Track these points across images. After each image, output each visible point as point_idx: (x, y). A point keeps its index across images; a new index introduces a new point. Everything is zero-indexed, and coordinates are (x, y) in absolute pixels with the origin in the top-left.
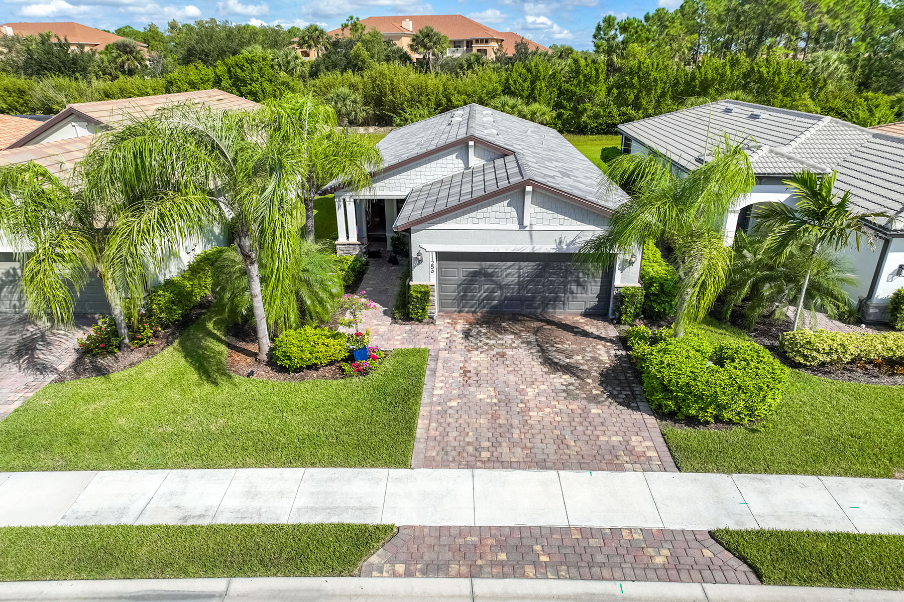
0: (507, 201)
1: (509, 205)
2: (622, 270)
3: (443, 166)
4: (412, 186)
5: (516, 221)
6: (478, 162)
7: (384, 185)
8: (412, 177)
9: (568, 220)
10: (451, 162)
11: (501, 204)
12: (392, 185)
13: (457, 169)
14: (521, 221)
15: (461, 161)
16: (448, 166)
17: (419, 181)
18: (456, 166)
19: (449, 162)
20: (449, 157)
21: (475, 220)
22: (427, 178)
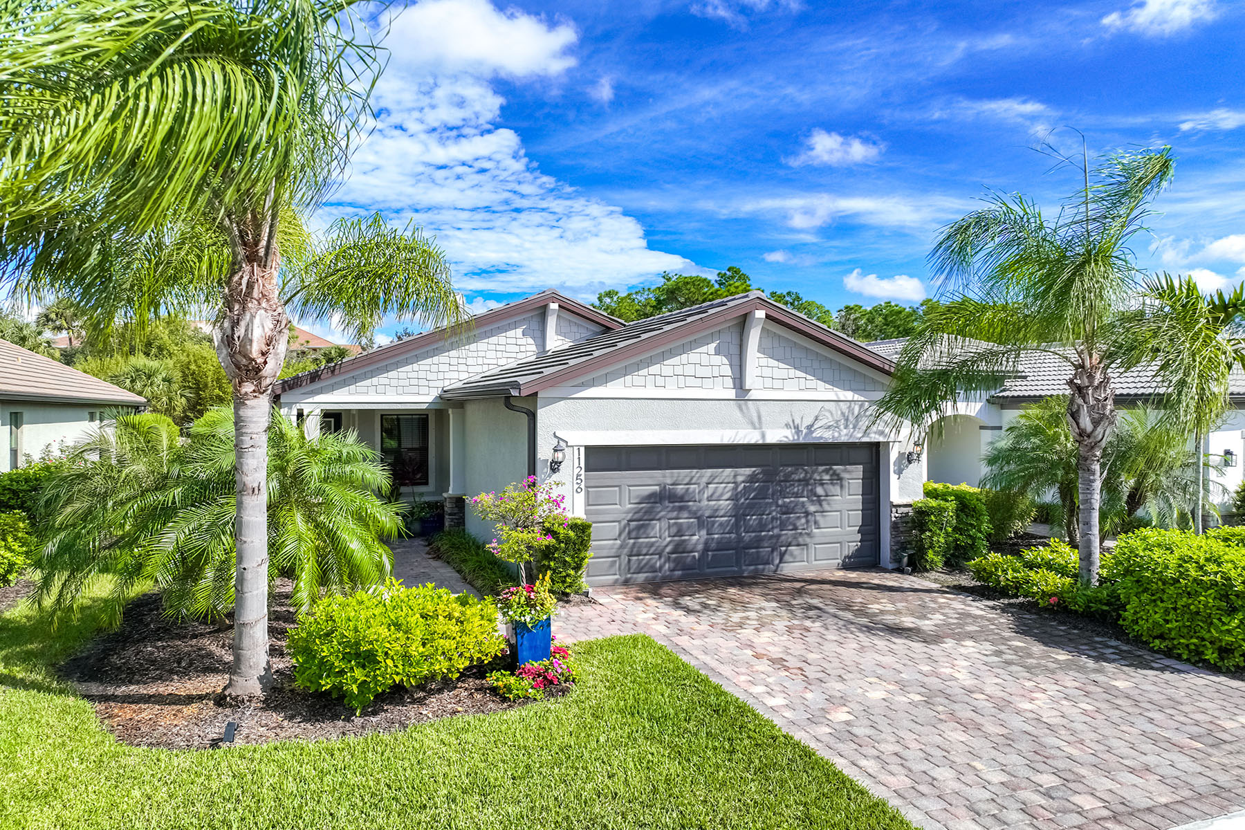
0: (714, 345)
1: (718, 352)
2: (899, 472)
3: (499, 348)
4: (440, 384)
5: (729, 382)
6: (560, 343)
7: (386, 381)
8: (443, 368)
9: (813, 382)
10: (513, 341)
11: (704, 349)
12: (402, 383)
13: (523, 355)
14: (738, 381)
15: (530, 341)
16: (509, 348)
17: (455, 375)
18: (523, 349)
19: (509, 341)
20: (511, 333)
21: (660, 380)
22: (471, 369)
